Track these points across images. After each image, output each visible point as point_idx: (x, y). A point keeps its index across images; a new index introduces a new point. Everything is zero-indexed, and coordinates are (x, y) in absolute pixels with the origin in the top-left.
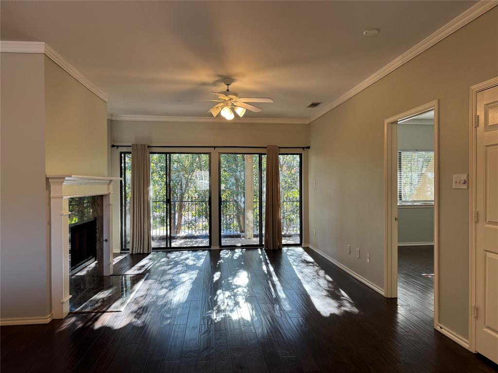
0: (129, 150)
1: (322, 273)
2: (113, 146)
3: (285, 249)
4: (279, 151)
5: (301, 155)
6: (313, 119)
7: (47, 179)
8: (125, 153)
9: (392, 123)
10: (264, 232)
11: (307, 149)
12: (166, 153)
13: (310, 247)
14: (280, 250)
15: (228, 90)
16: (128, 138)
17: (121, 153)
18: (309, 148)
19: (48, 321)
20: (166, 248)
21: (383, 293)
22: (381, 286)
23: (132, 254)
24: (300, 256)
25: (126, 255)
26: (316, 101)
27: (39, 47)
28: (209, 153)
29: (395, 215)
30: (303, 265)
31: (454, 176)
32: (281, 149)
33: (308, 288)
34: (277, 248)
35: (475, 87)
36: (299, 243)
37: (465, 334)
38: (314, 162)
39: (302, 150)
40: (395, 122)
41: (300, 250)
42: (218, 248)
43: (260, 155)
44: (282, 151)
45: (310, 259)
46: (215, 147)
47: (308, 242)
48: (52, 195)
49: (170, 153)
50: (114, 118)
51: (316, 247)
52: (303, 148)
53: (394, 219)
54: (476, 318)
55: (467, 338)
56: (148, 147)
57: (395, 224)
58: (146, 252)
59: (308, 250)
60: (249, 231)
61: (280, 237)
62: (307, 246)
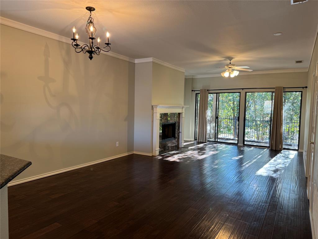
0: (200, 92)
2: (192, 91)
4: (284, 90)
5: (302, 92)
6: (308, 69)
7: (152, 106)
8: (198, 94)
11: (306, 89)
12: (217, 93)
13: (303, 152)
15: (230, 63)
16: (199, 86)
17: (196, 94)
18: (306, 87)
19: (151, 155)
20: (215, 141)
23: (198, 142)
25: (195, 142)
28: (240, 93)
36: (297, 149)
42: (242, 145)
46: (243, 89)
47: (303, 148)
48: (154, 112)
49: (219, 93)
50: (194, 77)
52: (303, 88)
56: (208, 90)
58: (204, 142)
62: (301, 151)
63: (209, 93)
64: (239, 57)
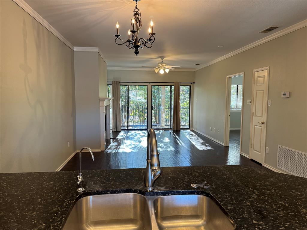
0: (111, 83)
1: (199, 138)
3: (182, 131)
4: (180, 84)
5: (190, 86)
6: (197, 70)
9: (230, 78)
10: (172, 123)
12: (127, 85)
13: (193, 130)
14: (179, 131)
15: (162, 62)
16: (110, 78)
18: (194, 83)
19: (100, 151)
20: (128, 129)
21: (223, 145)
22: (223, 142)
24: (189, 133)
26: (198, 63)
27: (96, 49)
28: (147, 85)
29: (229, 114)
30: (191, 136)
31: (248, 100)
32: (181, 84)
33: (194, 143)
34: (178, 130)
35: (255, 70)
36: (188, 128)
37: (248, 154)
38: (197, 90)
39: (191, 85)
40: (231, 77)
41: (189, 131)
43: (171, 86)
44: (182, 84)
45: (193, 134)
46: (150, 83)
47: (192, 127)
49: (129, 85)
51: (196, 129)
52: (192, 83)
53: (229, 116)
54: (251, 147)
55: (248, 155)
56: (120, 82)
57: (229, 118)
58: (119, 131)
59: (192, 131)
60: (163, 123)
61: (180, 126)
63: (120, 85)
64: (170, 57)
